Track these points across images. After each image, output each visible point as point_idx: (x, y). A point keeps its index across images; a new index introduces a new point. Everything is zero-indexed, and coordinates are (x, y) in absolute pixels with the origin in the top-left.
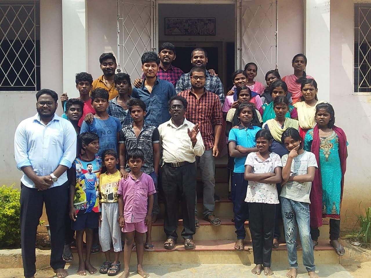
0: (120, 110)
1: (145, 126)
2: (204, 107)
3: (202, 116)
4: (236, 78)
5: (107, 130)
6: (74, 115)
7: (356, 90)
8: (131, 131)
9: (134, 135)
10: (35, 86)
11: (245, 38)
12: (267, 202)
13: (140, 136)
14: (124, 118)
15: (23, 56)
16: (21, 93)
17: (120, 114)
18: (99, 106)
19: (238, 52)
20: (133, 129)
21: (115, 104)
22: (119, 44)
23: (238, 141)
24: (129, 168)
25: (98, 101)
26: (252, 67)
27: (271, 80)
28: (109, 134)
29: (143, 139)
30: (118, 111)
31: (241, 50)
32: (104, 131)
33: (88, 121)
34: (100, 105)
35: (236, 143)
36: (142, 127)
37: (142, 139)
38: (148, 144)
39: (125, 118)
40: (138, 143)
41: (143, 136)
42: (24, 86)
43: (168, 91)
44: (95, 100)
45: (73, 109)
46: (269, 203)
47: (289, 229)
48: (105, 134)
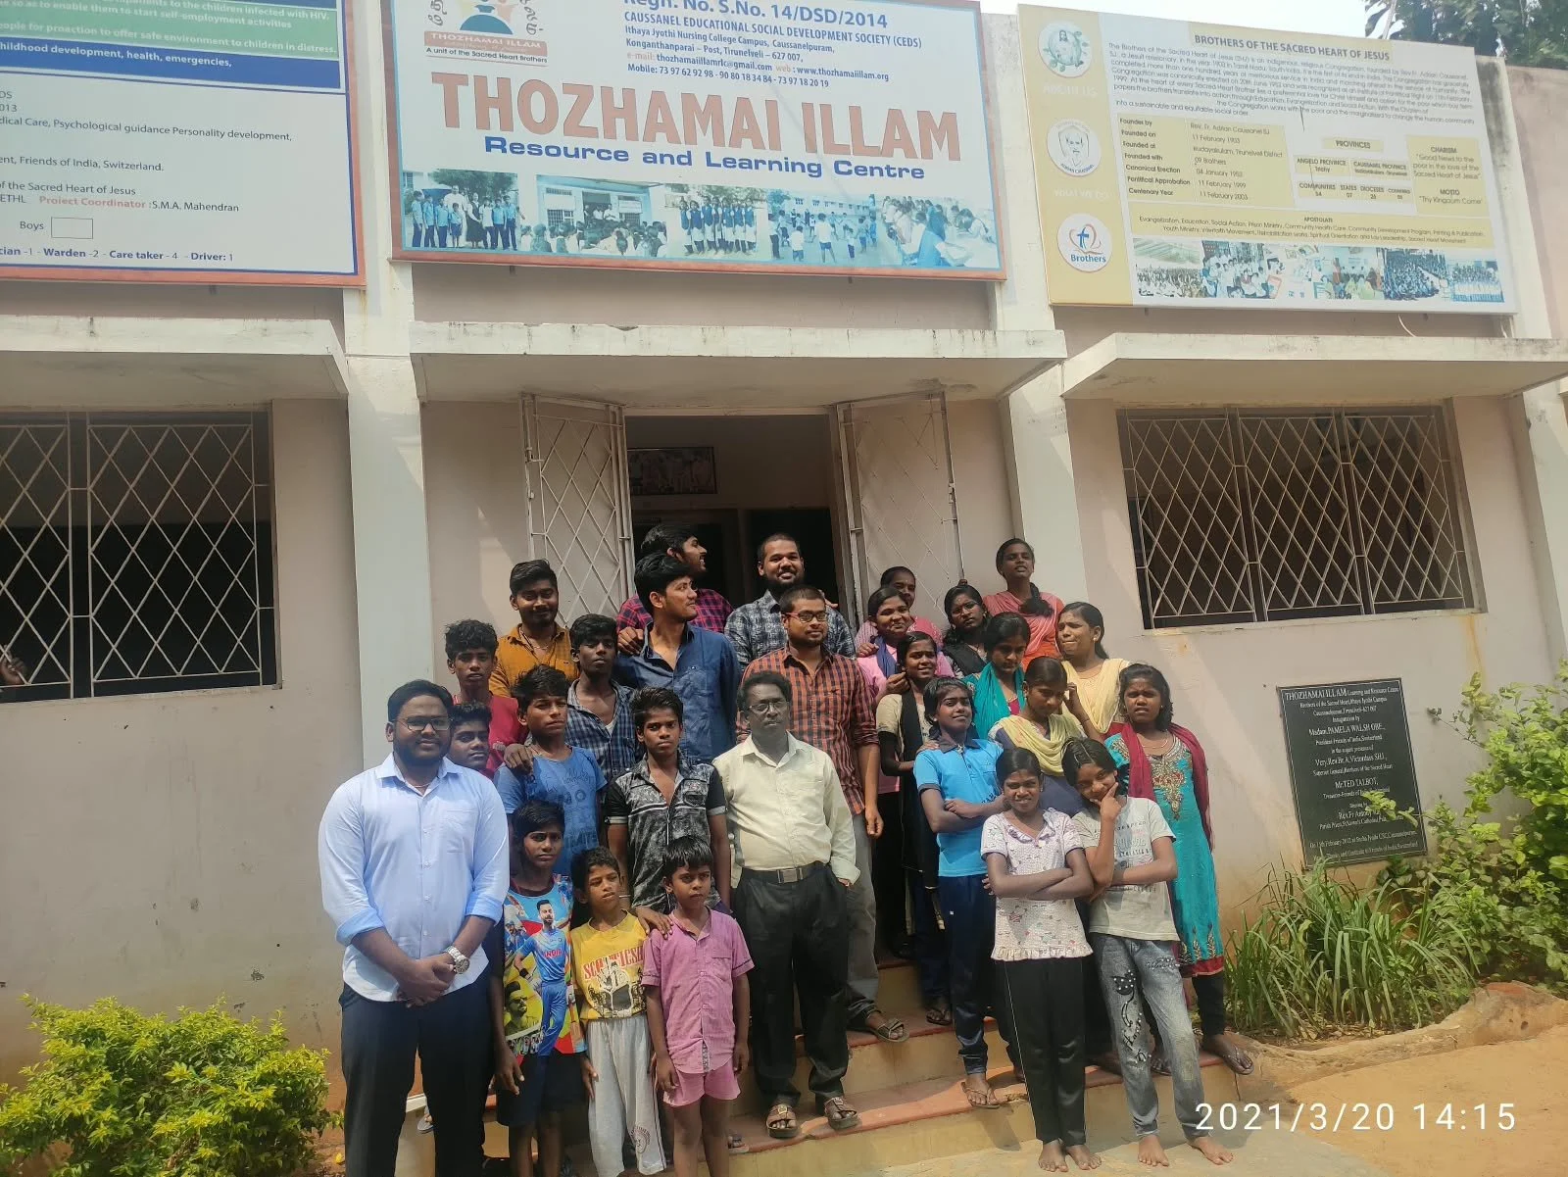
0: (591, 726)
1: (685, 765)
2: (831, 696)
3: (827, 723)
4: (883, 608)
5: (572, 788)
6: (472, 752)
7: (1147, 626)
8: (648, 784)
9: (657, 796)
10: (260, 670)
11: (866, 503)
12: (1063, 954)
13: (675, 799)
14: (602, 749)
15: (216, 578)
16: (213, 696)
17: (589, 736)
18: (548, 719)
19: (853, 538)
20: (652, 780)
21: (573, 707)
22: (531, 532)
23: (947, 785)
24: (648, 900)
25: (546, 705)
26: (905, 579)
27: (965, 611)
28: (579, 800)
29: (686, 804)
30: (584, 728)
31: (859, 534)
32: (568, 793)
33: (519, 767)
34: (553, 716)
35: (942, 791)
36: (674, 770)
37: (683, 808)
38: (699, 821)
39: (606, 747)
40: (672, 818)
41: (685, 795)
42: (221, 672)
43: (722, 659)
44: (536, 701)
45: (469, 736)
46: (1069, 955)
47: (1131, 1023)
48: (569, 801)
